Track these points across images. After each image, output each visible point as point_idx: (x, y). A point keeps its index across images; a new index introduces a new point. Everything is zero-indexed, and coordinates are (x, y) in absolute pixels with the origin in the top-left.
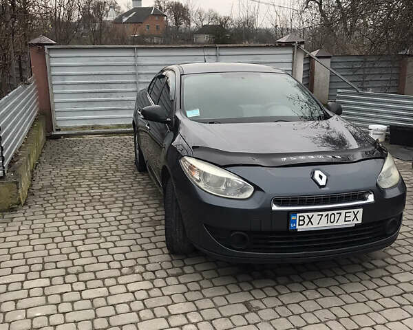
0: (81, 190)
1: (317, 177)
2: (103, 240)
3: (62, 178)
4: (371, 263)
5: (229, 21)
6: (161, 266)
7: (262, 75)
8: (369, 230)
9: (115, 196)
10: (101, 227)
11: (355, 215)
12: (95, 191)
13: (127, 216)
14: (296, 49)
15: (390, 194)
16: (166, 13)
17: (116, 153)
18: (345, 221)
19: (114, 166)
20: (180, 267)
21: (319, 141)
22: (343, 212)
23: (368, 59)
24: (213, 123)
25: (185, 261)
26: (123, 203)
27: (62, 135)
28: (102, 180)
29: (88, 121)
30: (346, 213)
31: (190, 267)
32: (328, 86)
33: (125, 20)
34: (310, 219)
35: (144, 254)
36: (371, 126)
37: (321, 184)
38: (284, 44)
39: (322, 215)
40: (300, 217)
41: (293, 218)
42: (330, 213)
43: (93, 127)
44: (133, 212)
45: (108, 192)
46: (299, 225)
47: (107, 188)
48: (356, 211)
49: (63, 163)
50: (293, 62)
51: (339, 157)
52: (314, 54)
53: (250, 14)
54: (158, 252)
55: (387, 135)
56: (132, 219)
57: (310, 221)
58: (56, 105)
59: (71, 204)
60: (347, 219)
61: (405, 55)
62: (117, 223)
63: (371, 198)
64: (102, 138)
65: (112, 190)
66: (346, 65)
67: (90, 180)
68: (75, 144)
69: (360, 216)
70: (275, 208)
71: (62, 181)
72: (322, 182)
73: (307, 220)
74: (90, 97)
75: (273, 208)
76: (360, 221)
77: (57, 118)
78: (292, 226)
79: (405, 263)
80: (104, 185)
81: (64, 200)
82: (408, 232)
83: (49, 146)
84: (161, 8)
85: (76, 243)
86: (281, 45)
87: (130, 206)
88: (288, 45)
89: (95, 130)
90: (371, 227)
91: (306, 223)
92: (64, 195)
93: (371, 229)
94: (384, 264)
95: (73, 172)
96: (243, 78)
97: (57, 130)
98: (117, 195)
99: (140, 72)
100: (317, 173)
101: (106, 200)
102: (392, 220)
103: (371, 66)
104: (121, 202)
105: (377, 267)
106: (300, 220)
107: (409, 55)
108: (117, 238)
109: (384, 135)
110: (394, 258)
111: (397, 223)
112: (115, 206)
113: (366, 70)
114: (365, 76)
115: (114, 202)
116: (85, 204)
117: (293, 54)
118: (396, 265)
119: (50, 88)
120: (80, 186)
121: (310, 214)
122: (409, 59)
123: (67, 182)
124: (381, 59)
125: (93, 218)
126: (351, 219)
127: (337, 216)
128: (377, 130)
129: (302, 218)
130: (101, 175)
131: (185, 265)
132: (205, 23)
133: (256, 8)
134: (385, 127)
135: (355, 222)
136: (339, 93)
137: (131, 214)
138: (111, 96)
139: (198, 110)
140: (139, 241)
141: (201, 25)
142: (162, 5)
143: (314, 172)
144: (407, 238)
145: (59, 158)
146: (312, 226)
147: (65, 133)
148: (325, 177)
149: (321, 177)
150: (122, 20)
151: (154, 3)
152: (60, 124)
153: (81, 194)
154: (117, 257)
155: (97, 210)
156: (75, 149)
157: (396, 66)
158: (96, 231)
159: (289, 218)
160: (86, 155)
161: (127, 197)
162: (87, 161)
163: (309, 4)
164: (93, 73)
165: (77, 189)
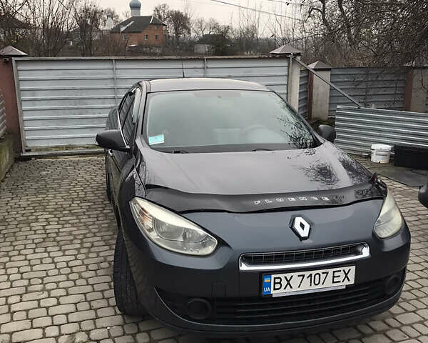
0: (37, 226)
1: (297, 226)
2: (45, 294)
3: (19, 209)
4: (369, 326)
5: (230, 31)
6: (109, 334)
7: (243, 93)
8: (363, 291)
9: (74, 233)
10: (47, 275)
11: (346, 274)
12: (53, 227)
13: (83, 260)
14: (291, 62)
15: (391, 245)
16: (165, 23)
17: (88, 177)
18: (333, 282)
19: (82, 194)
20: (132, 335)
21: (312, 173)
22: (331, 271)
23: (371, 72)
24: (178, 152)
25: (140, 325)
26: (82, 243)
27: (33, 156)
28: (64, 212)
29: (61, 141)
30: (334, 272)
31: (144, 334)
32: (328, 101)
33: (123, 29)
34: (288, 281)
35: (92, 314)
36: (374, 146)
37: (302, 235)
38: (278, 56)
39: (303, 276)
40: (275, 278)
41: (266, 280)
42: (314, 273)
43: (67, 148)
44: (91, 255)
45: (68, 228)
46: (275, 289)
47: (67, 222)
48: (346, 269)
49: (26, 190)
50: (288, 76)
51: (327, 199)
52: (312, 66)
53: (251, 23)
54: (110, 311)
55: (391, 156)
56: (87, 265)
57: (289, 284)
58: (26, 123)
59: (19, 244)
60: (336, 280)
61: (411, 66)
62: (68, 270)
63: (366, 252)
64: (77, 159)
65: (73, 225)
66: (347, 78)
67: (50, 213)
68: (46, 166)
69: (352, 276)
70: (244, 267)
71: (18, 213)
72: (304, 233)
73: (284, 283)
74: (64, 114)
75: (241, 268)
76: (352, 282)
77: (27, 138)
78: (266, 290)
79: (411, 325)
80: (65, 218)
81: (13, 239)
82: (414, 280)
83: (16, 169)
84: (160, 17)
85: (11, 300)
86: (275, 57)
87: (88, 248)
88: (283, 56)
89: (69, 151)
90: (367, 288)
91: (283, 287)
92: (15, 233)
93: (368, 290)
94: (385, 327)
95: (33, 202)
96: (220, 97)
97: (27, 151)
98: (77, 232)
99: (119, 86)
100: (298, 220)
101: (62, 238)
102: (391, 278)
103: (374, 79)
104: (79, 241)
105: (376, 332)
106: (275, 283)
107: (414, 68)
108: (62, 292)
109: (388, 156)
110: (397, 317)
111: (400, 280)
112: (70, 247)
113: (370, 83)
114: (367, 90)
115: (71, 242)
116: (36, 244)
117: (288, 67)
118: (399, 329)
119: (18, 105)
120: (37, 220)
121: (288, 276)
122: (415, 71)
123: (23, 215)
124: (386, 72)
125: (42, 263)
126: (341, 279)
127: (323, 276)
128: (380, 151)
129: (278, 281)
130: (64, 206)
131: (139, 331)
132: (206, 32)
133: (257, 17)
134: (389, 147)
135: (347, 283)
136: (338, 109)
137: (87, 258)
138: (87, 113)
139: (163, 136)
140: (89, 297)
141: (201, 35)
142: (162, 14)
143: (294, 219)
144: (413, 289)
145: (23, 184)
146: (292, 290)
147: (37, 154)
148: (307, 226)
149: (302, 226)
150: (120, 30)
151: (153, 12)
152: (30, 145)
153: (35, 231)
154: (58, 320)
155: (49, 253)
156: (44, 173)
157: (401, 78)
158: (40, 281)
159: (261, 281)
160: (54, 180)
161: (88, 235)
162: (53, 188)
163: (312, 13)
164: (67, 87)
165: (32, 224)
